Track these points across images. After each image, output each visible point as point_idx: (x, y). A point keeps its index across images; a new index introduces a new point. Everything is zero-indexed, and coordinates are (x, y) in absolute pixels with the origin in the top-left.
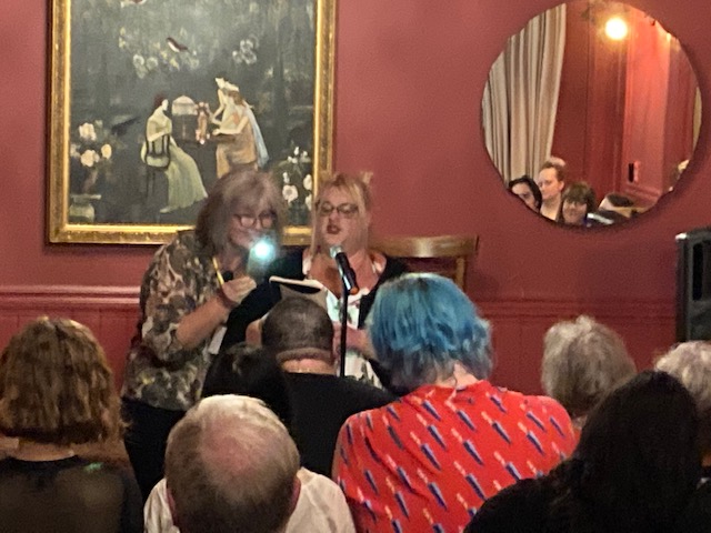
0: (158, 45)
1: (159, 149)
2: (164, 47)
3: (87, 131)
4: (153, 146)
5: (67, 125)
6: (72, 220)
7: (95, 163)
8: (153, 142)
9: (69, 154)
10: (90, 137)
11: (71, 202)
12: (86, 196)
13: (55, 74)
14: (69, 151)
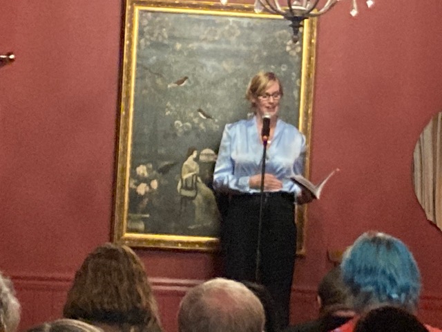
0: (192, 115)
1: (189, 185)
2: (196, 116)
3: (142, 170)
4: (186, 183)
5: (129, 166)
6: (130, 231)
7: (146, 193)
8: (186, 179)
9: (129, 185)
11: (129, 218)
13: (122, 131)
14: (129, 184)
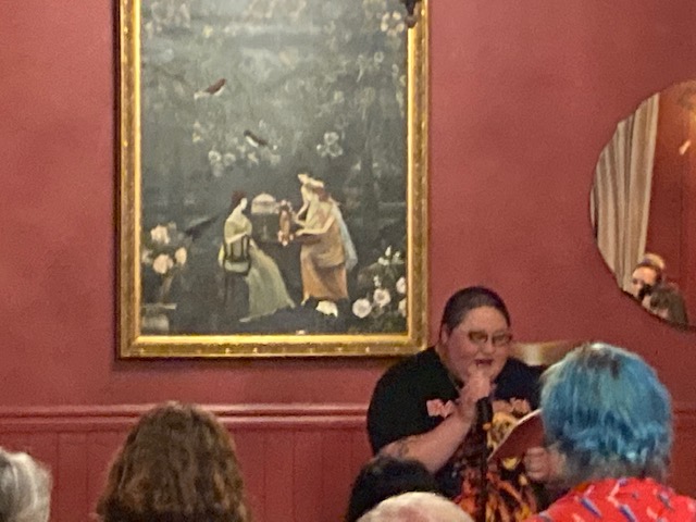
0: (236, 140)
1: (237, 253)
2: (242, 142)
3: (159, 234)
4: (232, 249)
5: (138, 228)
6: (145, 332)
7: (168, 270)
8: (232, 244)
9: (141, 260)
10: (163, 242)
11: (143, 313)
12: (160, 305)
13: (124, 173)
14: (140, 257)
